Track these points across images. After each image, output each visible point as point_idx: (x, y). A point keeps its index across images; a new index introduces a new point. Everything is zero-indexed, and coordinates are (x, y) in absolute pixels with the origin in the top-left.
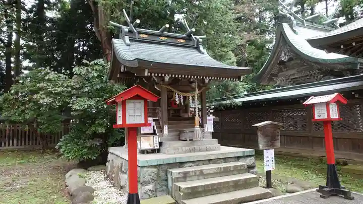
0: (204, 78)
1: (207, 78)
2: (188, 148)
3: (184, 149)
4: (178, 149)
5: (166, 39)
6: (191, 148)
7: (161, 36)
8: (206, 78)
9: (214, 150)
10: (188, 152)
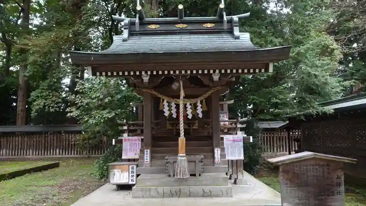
0: (211, 72)
1: (217, 71)
2: (167, 189)
3: (160, 189)
4: (150, 190)
5: (185, 26)
6: (175, 188)
7: (179, 23)
8: (214, 71)
9: (218, 196)
10: (167, 197)
